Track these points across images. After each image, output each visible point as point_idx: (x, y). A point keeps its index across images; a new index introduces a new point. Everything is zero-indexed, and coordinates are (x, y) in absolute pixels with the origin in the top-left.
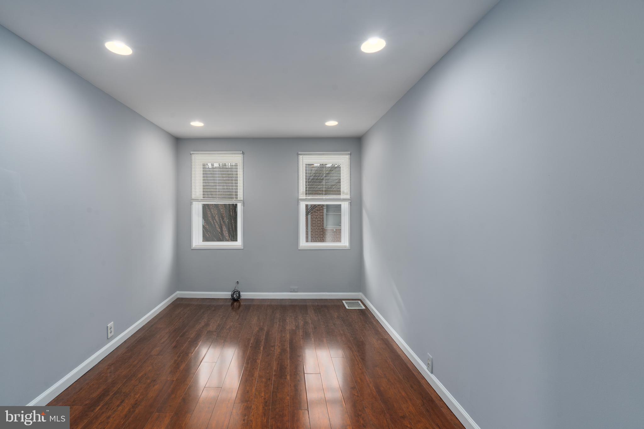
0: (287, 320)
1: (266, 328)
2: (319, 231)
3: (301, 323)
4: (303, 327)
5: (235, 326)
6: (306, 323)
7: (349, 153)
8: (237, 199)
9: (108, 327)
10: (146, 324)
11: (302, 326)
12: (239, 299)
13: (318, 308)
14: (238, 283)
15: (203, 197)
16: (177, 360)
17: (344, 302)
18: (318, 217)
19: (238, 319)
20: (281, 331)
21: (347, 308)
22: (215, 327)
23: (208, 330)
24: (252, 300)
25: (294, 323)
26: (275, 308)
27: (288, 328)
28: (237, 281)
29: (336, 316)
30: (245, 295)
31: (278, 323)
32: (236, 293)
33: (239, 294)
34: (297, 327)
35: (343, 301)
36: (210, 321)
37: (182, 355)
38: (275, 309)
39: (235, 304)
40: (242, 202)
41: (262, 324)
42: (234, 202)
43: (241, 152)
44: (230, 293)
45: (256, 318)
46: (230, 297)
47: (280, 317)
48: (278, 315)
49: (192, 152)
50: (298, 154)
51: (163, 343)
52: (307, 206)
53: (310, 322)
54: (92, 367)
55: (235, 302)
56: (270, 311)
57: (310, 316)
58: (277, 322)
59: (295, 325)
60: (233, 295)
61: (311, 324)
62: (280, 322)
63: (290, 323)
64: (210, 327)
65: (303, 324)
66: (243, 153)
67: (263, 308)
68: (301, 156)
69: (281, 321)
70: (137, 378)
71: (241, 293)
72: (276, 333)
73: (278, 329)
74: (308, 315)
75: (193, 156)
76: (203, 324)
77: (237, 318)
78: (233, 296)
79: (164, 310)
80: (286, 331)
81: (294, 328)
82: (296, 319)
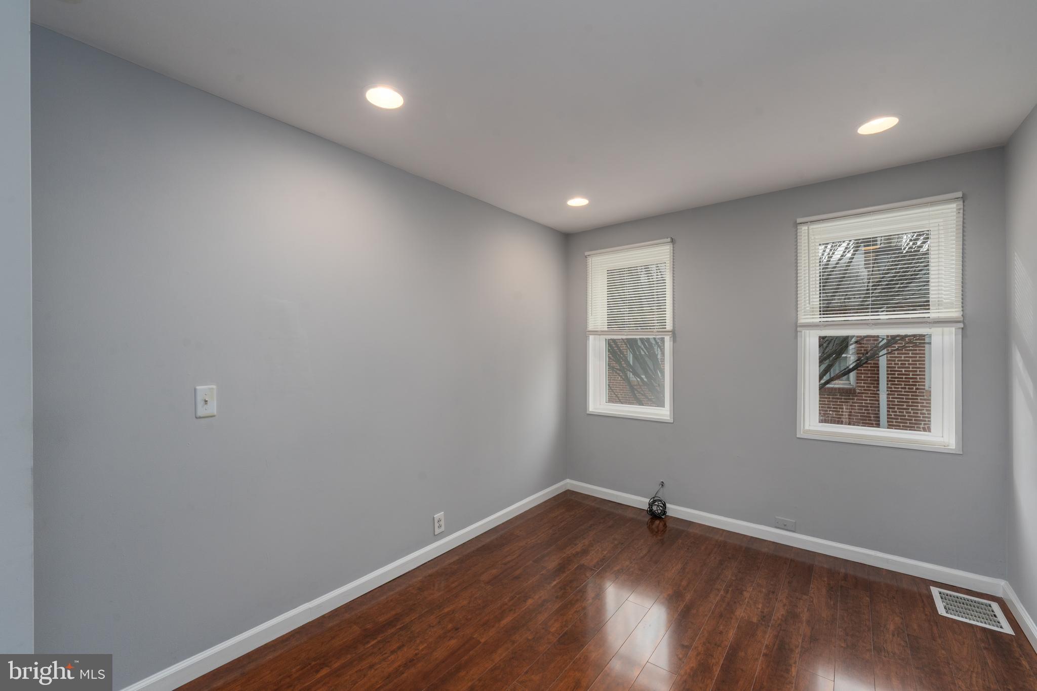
0: (745, 593)
1: (689, 596)
2: (909, 395)
3: (780, 612)
4: (780, 625)
5: (631, 570)
6: (792, 616)
7: (960, 194)
8: (666, 328)
9: (435, 519)
10: (503, 523)
11: (779, 622)
12: (663, 517)
13: (842, 587)
14: (662, 485)
15: (608, 328)
16: (506, 604)
17: (935, 591)
18: (909, 364)
19: (642, 558)
20: (721, 616)
21: (942, 611)
22: (595, 561)
23: (582, 562)
24: (690, 524)
25: (760, 606)
26: (730, 555)
27: (740, 613)
28: (662, 481)
29: (891, 627)
30: (675, 510)
31: (722, 592)
32: (657, 503)
33: (665, 505)
34: (765, 618)
35: (932, 588)
36: (592, 546)
37: (518, 596)
38: (729, 558)
39: (657, 522)
40: (671, 333)
41: (684, 583)
42: (657, 334)
43: (669, 240)
44: (647, 500)
45: (680, 566)
46: (646, 507)
47: (733, 578)
48: (729, 574)
49: (587, 253)
50: (796, 225)
51: (505, 564)
52: (822, 339)
53: (805, 616)
54: (408, 571)
55: (656, 519)
56: (715, 558)
57: (812, 602)
58: (719, 590)
59: (762, 612)
60: (652, 506)
61: (804, 624)
62: (727, 592)
63: (751, 602)
64: (588, 557)
65: (783, 615)
66: (673, 241)
67: (703, 548)
68: (803, 228)
69: (730, 589)
70: (441, 613)
71: (668, 505)
72: (706, 615)
73: (716, 606)
74: (805, 597)
75: (590, 260)
76: (579, 548)
77: (641, 555)
78: (652, 508)
79: (539, 506)
80: (731, 618)
81: (755, 620)
82: (771, 596)
